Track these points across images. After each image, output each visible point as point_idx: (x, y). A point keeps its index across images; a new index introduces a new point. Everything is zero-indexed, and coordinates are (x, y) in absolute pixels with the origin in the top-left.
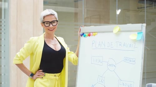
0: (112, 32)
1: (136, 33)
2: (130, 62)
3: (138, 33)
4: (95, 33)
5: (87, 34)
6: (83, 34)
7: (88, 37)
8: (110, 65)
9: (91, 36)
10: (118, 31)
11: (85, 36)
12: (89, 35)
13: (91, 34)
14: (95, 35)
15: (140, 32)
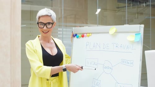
0: (108, 33)
1: (134, 34)
2: (128, 65)
3: (136, 34)
4: (89, 34)
5: (80, 35)
6: (76, 35)
7: (82, 38)
8: (106, 68)
9: (84, 38)
10: (114, 32)
11: (77, 38)
12: (83, 36)
13: (85, 35)
14: (89, 36)
15: (137, 33)
